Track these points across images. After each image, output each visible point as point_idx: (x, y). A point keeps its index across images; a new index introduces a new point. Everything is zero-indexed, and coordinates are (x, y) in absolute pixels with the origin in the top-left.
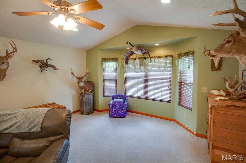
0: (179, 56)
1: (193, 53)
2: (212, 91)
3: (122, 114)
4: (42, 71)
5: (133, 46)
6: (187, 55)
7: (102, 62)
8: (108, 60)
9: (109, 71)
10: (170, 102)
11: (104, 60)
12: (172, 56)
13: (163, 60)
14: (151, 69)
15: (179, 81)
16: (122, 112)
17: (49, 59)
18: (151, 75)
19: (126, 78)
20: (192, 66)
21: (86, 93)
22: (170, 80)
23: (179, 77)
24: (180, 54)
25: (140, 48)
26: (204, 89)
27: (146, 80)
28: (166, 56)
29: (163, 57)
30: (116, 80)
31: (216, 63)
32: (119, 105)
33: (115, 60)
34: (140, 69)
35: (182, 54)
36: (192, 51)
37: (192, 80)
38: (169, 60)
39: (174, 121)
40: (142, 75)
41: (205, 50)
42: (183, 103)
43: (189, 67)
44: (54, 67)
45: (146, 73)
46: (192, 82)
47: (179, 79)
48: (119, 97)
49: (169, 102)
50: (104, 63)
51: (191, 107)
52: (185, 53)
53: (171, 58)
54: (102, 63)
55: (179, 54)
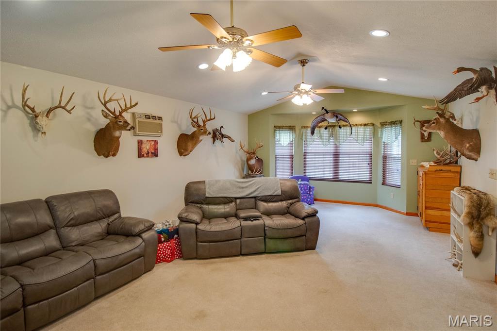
0: (383, 125)
1: (401, 122)
2: (422, 163)
3: (309, 200)
4: (214, 143)
5: (327, 112)
6: (394, 124)
7: (275, 131)
8: (282, 128)
9: (283, 143)
10: (371, 183)
11: (278, 128)
12: (373, 125)
13: (361, 130)
14: (346, 141)
15: (382, 155)
16: (309, 198)
17: (222, 127)
18: (344, 148)
19: (305, 154)
20: (400, 137)
21: (256, 173)
22: (371, 155)
23: (382, 151)
24: (385, 122)
25: (335, 114)
26: (413, 162)
27: (336, 155)
28: (365, 125)
29: (361, 125)
30: (292, 157)
31: (426, 134)
32: (304, 189)
33: (292, 129)
34: (329, 140)
35: (387, 122)
36: (399, 121)
37: (400, 153)
38: (369, 129)
39: (377, 206)
40: (330, 148)
41: (414, 121)
42: (388, 181)
43: (396, 138)
44: (230, 138)
45: (336, 146)
46: (400, 156)
47: (382, 153)
48: (300, 180)
49: (369, 182)
50: (278, 132)
51: (400, 184)
52: (391, 122)
53: (371, 127)
54: (274, 133)
55: (383, 123)
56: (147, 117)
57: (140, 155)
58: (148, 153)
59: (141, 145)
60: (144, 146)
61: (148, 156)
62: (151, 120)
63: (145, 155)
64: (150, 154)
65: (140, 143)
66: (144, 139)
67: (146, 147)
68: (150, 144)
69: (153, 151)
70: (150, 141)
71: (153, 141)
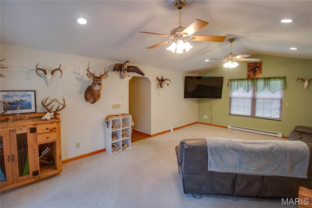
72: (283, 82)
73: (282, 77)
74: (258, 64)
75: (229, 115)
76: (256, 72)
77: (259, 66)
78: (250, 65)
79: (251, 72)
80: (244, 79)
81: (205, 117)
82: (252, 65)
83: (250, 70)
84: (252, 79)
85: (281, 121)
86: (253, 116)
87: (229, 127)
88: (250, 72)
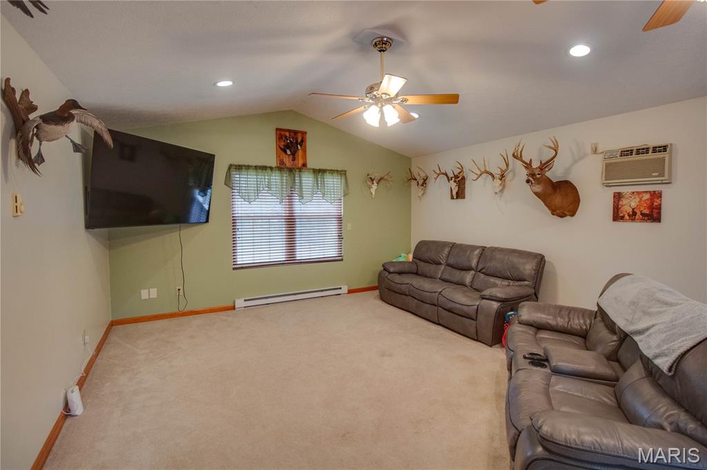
56: (627, 152)
57: (617, 217)
58: (634, 213)
59: (618, 201)
60: (624, 202)
61: (633, 220)
62: (634, 157)
63: (627, 217)
64: (638, 216)
65: (618, 197)
66: (625, 190)
67: (629, 204)
68: (638, 200)
69: (646, 211)
70: (638, 193)
71: (646, 192)
72: (343, 181)
73: (342, 171)
74: (299, 134)
75: (234, 269)
76: (296, 154)
77: (302, 141)
78: (283, 133)
79: (289, 152)
80: (271, 168)
81: (149, 294)
82: (287, 134)
83: (284, 146)
84: (291, 170)
85: (342, 260)
86: (291, 260)
87: (240, 303)
88: (285, 152)
